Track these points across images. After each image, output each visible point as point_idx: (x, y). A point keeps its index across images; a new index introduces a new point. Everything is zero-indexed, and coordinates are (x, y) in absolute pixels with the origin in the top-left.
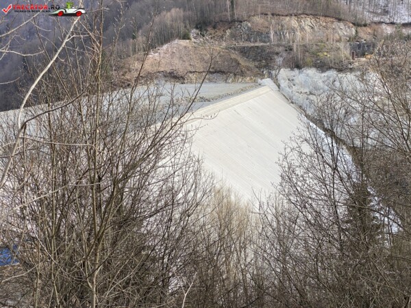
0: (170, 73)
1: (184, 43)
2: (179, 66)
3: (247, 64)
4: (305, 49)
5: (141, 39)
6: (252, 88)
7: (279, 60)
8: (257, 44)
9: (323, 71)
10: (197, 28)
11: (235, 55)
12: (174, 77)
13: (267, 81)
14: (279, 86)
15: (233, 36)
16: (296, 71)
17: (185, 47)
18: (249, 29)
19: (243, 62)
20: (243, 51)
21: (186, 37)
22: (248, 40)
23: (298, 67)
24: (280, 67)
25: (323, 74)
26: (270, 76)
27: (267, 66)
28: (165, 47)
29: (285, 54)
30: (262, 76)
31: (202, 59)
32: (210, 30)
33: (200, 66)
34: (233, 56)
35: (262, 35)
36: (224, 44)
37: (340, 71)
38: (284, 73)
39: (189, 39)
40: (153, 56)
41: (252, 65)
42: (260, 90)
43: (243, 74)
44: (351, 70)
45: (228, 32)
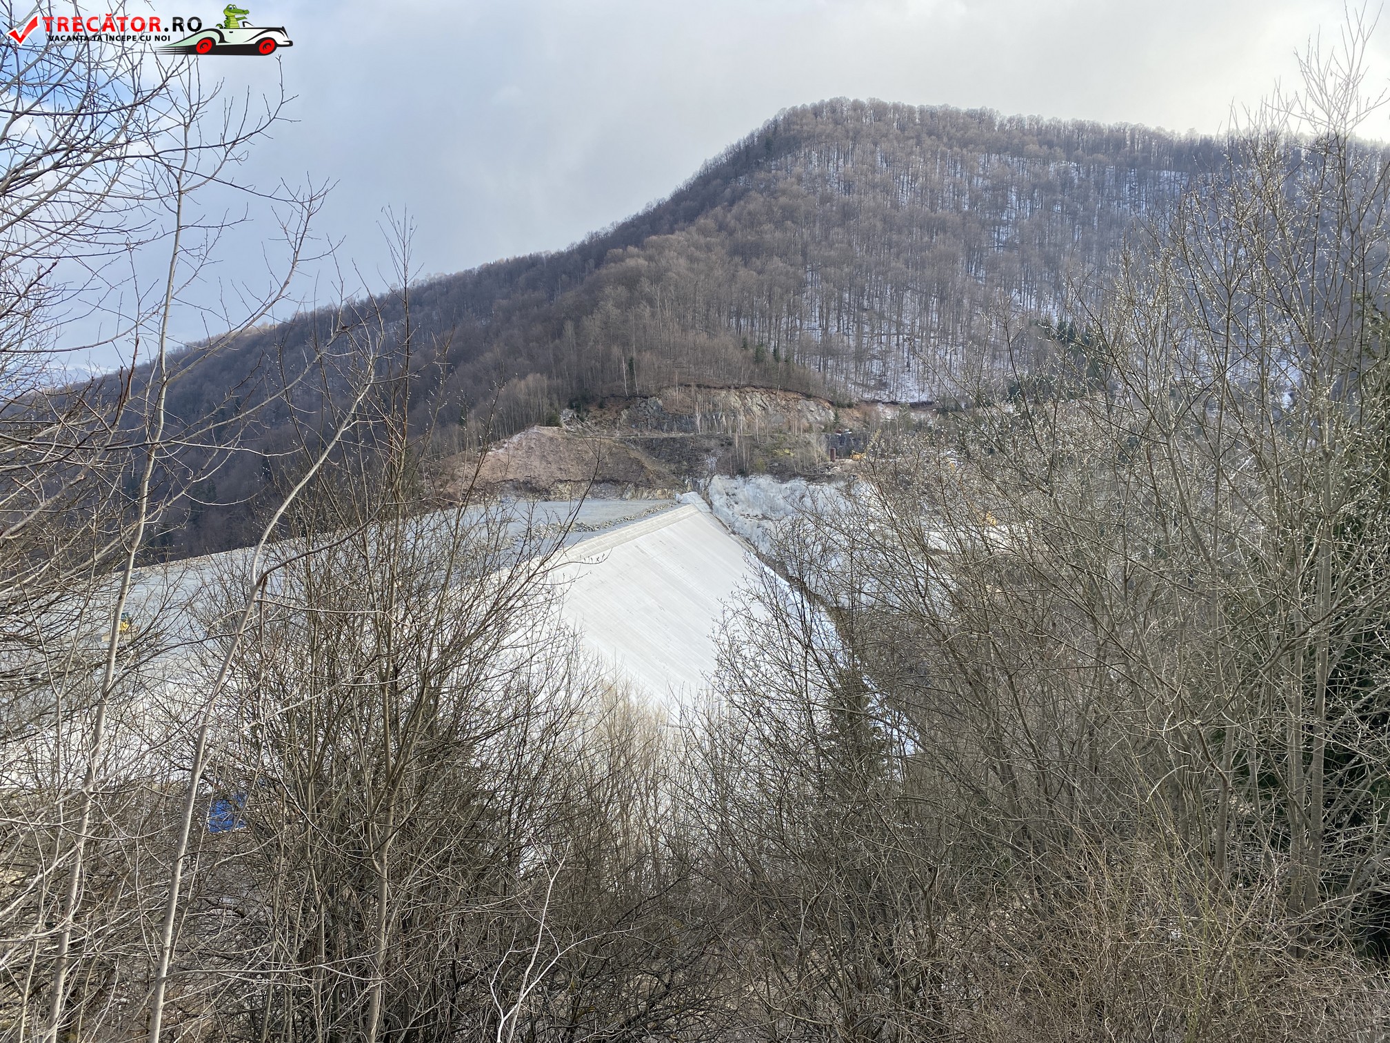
0: (525, 483)
1: (548, 431)
2: (539, 470)
3: (657, 468)
4: (754, 444)
5: (473, 424)
6: (665, 508)
7: (711, 461)
8: (673, 435)
9: (783, 481)
10: (571, 407)
11: (637, 453)
12: (532, 489)
13: (691, 496)
14: (711, 505)
15: (633, 421)
16: (740, 480)
17: (551, 439)
18: (660, 409)
19: (650, 464)
20: (651, 447)
21: (552, 421)
22: (659, 427)
23: (743, 473)
24: (712, 474)
25: (784, 486)
26: (696, 487)
27: (690, 472)
28: (516, 438)
29: (720, 452)
30: (683, 488)
31: (580, 460)
32: (594, 410)
33: (576, 471)
34: (633, 454)
35: (681, 419)
36: (618, 434)
37: (812, 479)
38: (719, 483)
39: (558, 425)
40: (496, 454)
41: (664, 469)
42: (681, 512)
43: (650, 485)
44: (830, 479)
45: (625, 414)
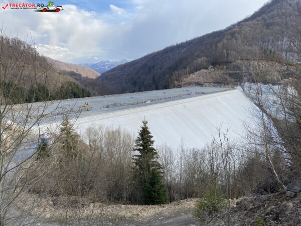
0: (198, 83)
1: (205, 71)
2: (201, 80)
3: (231, 80)
4: (257, 75)
5: (188, 69)
6: (230, 90)
7: (245, 79)
8: (237, 72)
9: (265, 84)
10: (212, 65)
11: (226, 76)
13: (239, 87)
14: (244, 90)
15: (227, 68)
16: (253, 84)
17: (206, 73)
18: (235, 65)
19: (229, 79)
20: (230, 75)
21: (206, 68)
22: (234, 70)
23: (253, 82)
24: (245, 82)
25: (265, 86)
26: (240, 85)
27: (240, 81)
28: (197, 72)
29: (248, 76)
30: (237, 85)
31: (212, 77)
32: (218, 66)
33: (210, 80)
34: (225, 76)
35: (239, 68)
36: (223, 72)
37: (274, 84)
38: (247, 84)
39: (208, 69)
40: (192, 76)
41: (233, 80)
42: (234, 91)
43: (228, 84)
44: (280, 84)
45: (225, 67)
